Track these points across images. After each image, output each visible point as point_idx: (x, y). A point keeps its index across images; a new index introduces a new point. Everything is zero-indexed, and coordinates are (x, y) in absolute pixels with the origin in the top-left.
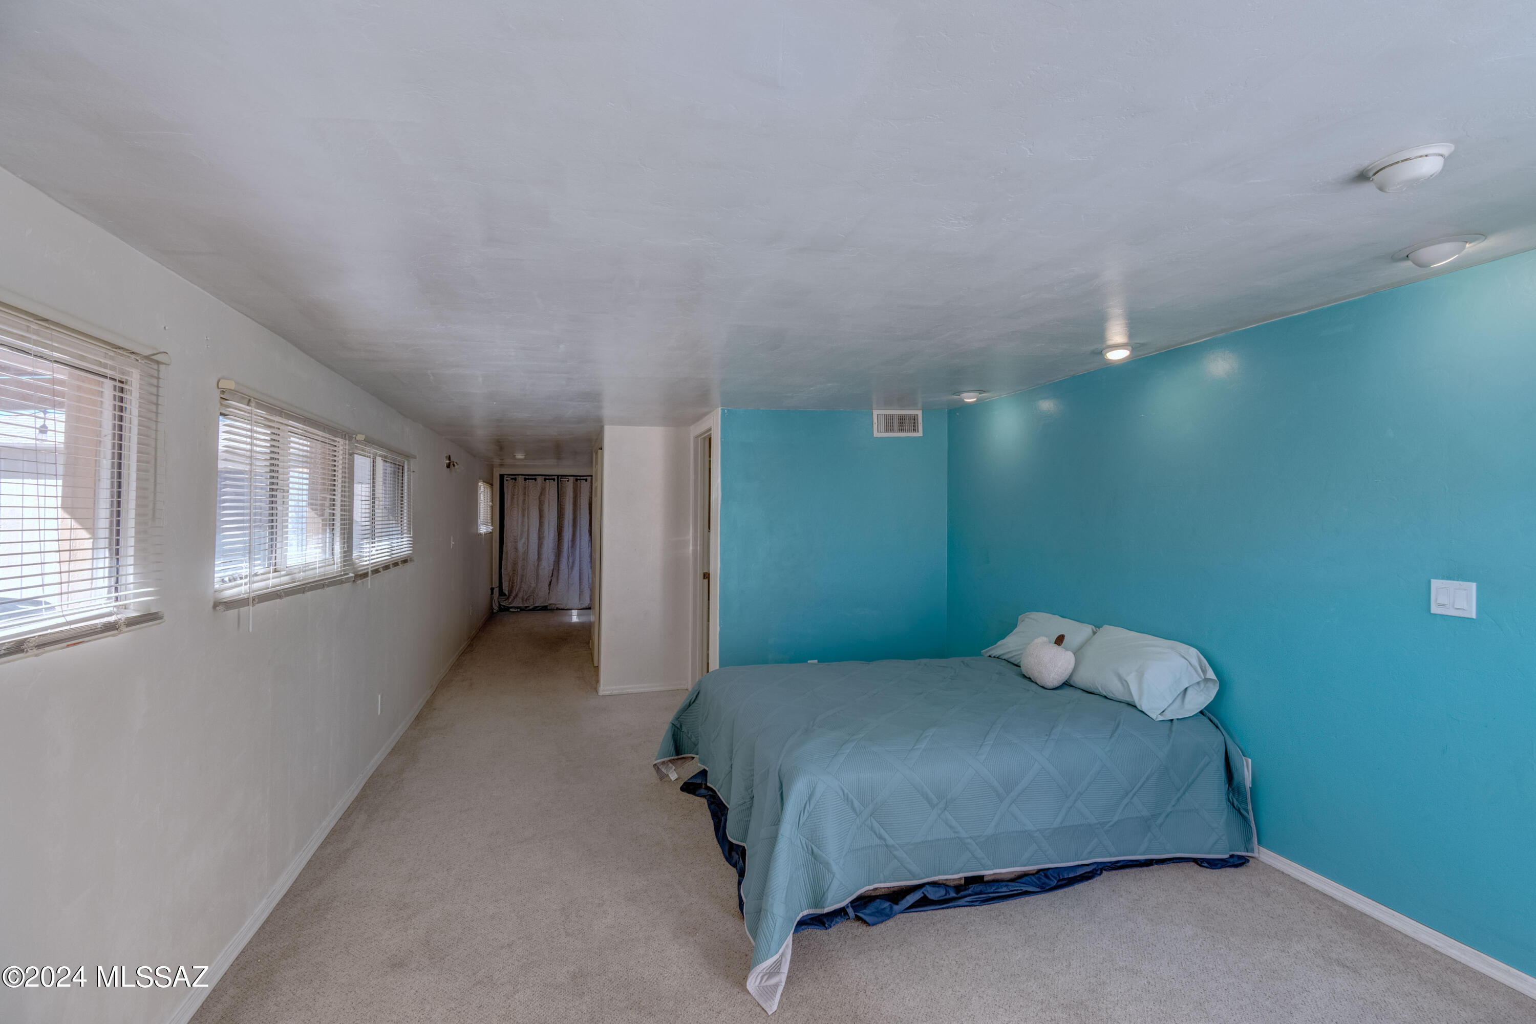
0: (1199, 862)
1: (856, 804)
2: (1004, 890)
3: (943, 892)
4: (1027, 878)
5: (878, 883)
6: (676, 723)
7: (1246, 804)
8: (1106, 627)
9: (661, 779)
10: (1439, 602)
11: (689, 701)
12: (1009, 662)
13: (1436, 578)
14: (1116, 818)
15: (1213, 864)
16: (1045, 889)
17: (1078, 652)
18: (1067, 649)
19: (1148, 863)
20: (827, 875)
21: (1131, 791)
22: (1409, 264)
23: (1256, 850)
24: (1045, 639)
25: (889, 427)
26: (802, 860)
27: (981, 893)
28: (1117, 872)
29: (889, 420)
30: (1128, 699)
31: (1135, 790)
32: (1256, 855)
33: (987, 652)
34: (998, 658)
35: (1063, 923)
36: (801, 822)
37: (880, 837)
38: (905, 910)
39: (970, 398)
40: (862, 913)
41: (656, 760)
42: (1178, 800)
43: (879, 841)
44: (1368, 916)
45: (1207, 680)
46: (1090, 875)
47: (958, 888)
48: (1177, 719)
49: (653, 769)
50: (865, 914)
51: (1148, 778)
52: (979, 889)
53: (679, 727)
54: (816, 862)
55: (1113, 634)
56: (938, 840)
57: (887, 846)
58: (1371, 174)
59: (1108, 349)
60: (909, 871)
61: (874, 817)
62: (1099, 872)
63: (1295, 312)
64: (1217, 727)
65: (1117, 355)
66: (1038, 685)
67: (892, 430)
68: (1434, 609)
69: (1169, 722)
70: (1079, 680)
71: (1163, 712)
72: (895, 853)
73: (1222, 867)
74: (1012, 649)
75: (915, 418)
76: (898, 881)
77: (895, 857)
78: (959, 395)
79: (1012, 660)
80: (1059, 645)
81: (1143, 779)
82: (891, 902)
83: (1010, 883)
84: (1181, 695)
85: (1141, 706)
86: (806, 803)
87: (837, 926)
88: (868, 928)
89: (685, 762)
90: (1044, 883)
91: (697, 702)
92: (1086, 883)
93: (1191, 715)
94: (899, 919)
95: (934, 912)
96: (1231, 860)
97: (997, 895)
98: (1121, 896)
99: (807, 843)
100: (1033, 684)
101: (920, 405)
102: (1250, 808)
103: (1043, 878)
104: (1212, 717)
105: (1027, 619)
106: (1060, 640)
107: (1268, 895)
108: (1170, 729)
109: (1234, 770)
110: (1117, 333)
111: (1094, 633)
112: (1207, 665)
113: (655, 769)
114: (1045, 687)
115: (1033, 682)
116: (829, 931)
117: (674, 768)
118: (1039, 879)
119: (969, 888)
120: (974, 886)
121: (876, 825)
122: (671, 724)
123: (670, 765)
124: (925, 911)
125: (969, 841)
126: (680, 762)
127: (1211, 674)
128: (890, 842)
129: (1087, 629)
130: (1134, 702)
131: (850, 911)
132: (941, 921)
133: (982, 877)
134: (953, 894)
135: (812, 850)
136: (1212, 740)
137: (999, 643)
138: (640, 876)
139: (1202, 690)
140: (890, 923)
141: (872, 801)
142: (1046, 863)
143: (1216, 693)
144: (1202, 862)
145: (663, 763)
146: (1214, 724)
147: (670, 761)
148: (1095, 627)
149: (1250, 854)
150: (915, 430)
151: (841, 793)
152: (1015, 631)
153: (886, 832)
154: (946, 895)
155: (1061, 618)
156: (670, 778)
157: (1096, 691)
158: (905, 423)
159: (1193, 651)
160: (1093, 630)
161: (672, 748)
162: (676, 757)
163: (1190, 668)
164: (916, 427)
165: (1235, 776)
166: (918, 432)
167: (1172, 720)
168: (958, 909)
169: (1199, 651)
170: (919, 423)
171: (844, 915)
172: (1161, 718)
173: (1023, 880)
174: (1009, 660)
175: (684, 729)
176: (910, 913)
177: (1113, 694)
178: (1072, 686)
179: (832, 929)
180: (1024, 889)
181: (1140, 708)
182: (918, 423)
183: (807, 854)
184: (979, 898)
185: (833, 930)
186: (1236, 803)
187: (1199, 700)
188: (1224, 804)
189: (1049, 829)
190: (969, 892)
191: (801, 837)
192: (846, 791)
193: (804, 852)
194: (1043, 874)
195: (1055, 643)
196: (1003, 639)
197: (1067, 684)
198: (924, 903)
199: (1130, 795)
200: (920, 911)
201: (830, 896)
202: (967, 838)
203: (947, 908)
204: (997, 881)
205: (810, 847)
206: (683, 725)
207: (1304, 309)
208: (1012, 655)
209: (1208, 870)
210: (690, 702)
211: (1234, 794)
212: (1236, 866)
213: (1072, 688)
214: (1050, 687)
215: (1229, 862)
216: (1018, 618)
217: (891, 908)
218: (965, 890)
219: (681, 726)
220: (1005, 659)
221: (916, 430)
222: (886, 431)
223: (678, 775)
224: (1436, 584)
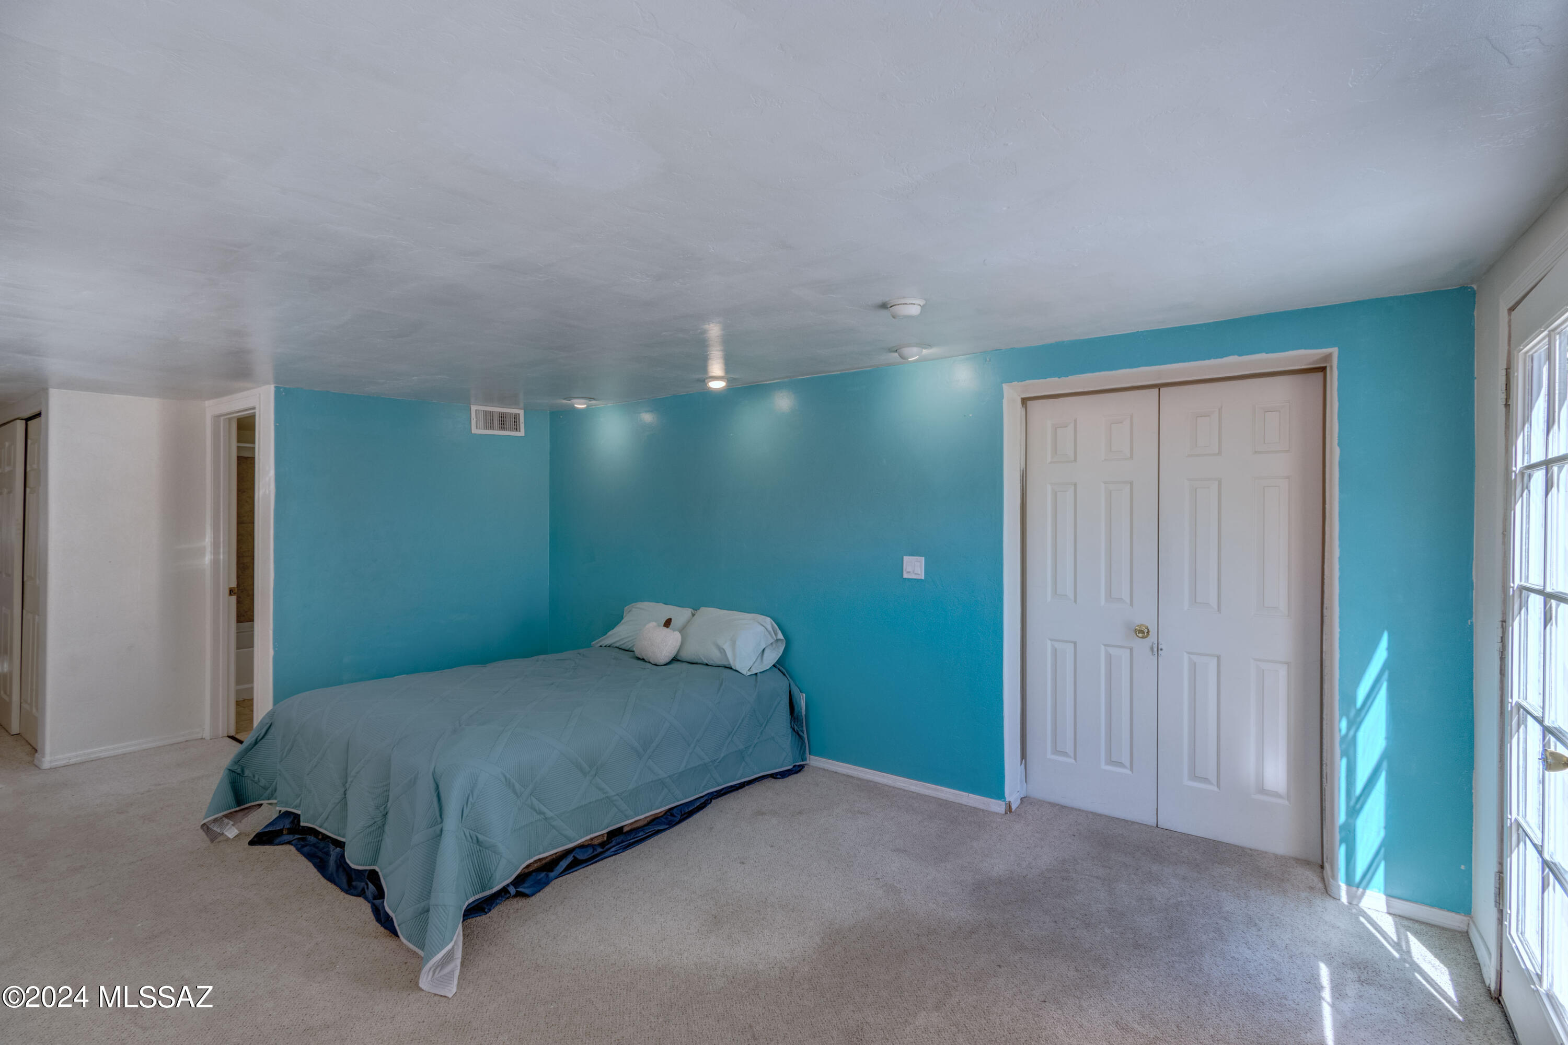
0: (773, 776)
1: (517, 786)
2: (641, 834)
3: (590, 850)
4: (657, 820)
5: (538, 855)
6: (235, 768)
7: (803, 727)
8: (703, 609)
9: (212, 841)
10: (907, 570)
11: (255, 738)
12: (620, 649)
13: (906, 555)
14: (722, 755)
15: (784, 775)
16: (672, 824)
17: (682, 630)
18: (674, 630)
19: (742, 786)
20: (494, 857)
21: (732, 732)
22: (896, 355)
23: (808, 759)
24: (655, 624)
25: (489, 424)
26: (466, 851)
27: (623, 842)
28: (721, 798)
29: (488, 417)
30: (726, 663)
31: (735, 730)
32: (808, 762)
33: (597, 643)
34: (609, 646)
35: (690, 844)
36: (465, 815)
37: (541, 813)
38: (559, 875)
39: (580, 405)
40: (521, 888)
41: (205, 818)
42: (761, 733)
43: (538, 816)
44: (871, 781)
45: (777, 640)
46: (703, 805)
47: (602, 845)
48: (760, 672)
49: (201, 831)
50: (524, 888)
51: (742, 721)
52: (621, 840)
53: (240, 772)
54: (481, 848)
55: (709, 613)
56: (590, 803)
57: (546, 819)
58: (889, 306)
59: (710, 379)
60: (566, 837)
61: (533, 795)
62: (709, 801)
63: (833, 372)
64: (784, 675)
65: (717, 385)
66: (651, 664)
67: (492, 428)
68: (905, 576)
69: (755, 676)
70: (686, 655)
71: (750, 668)
72: (554, 823)
73: (790, 775)
74: (623, 637)
75: (516, 417)
76: (556, 848)
77: (554, 827)
78: (570, 401)
79: (623, 647)
80: (668, 627)
81: (740, 721)
82: (546, 871)
83: (646, 828)
84: (760, 658)
85: (735, 666)
86: (469, 796)
87: (496, 908)
88: (528, 900)
89: (248, 812)
90: (671, 821)
91: (267, 737)
92: (701, 812)
93: (768, 668)
94: (554, 884)
95: (584, 869)
96: (794, 769)
97: (636, 839)
98: (728, 813)
99: (471, 834)
100: (647, 663)
101: (522, 405)
102: (805, 729)
103: (669, 817)
104: (781, 668)
105: (634, 609)
106: (668, 623)
107: (818, 785)
108: (756, 680)
109: (795, 704)
110: (716, 368)
111: (693, 615)
112: (778, 629)
113: (204, 830)
114: (658, 664)
115: (646, 662)
116: (490, 914)
117: (231, 823)
118: (666, 818)
119: (612, 841)
120: (615, 838)
121: (535, 802)
122: (228, 771)
123: (226, 820)
124: (576, 871)
125: (615, 798)
126: (240, 814)
127: (780, 636)
128: (549, 814)
129: (688, 612)
130: (730, 664)
131: (512, 890)
132: (592, 874)
133: (621, 828)
134: (599, 850)
135: (477, 839)
136: (780, 684)
137: (610, 633)
138: (230, 941)
139: (774, 649)
140: (548, 889)
141: (532, 781)
142: (674, 802)
143: (783, 650)
144: (776, 776)
145: (215, 821)
146: (782, 673)
147: (226, 816)
148: (694, 609)
149: (804, 763)
150: (516, 429)
151: (503, 780)
152: (623, 621)
153: (545, 806)
154: (593, 852)
155: (664, 605)
156: (226, 836)
157: (699, 661)
158: (503, 421)
159: (768, 620)
160: (692, 612)
161: (230, 798)
162: (238, 809)
163: (767, 633)
164: (518, 425)
165: (796, 708)
166: (520, 431)
167: (756, 674)
168: (605, 860)
169: (772, 619)
170: (521, 422)
171: (505, 894)
172: (749, 673)
173: (655, 822)
174: (620, 647)
175: (247, 773)
176: (564, 877)
177: (713, 661)
178: (679, 660)
179: (491, 912)
180: (656, 829)
181: (734, 669)
182: (519, 425)
183: (472, 844)
184: (622, 846)
185: (494, 913)
186: (796, 728)
187: (772, 657)
188: (790, 730)
189: (676, 774)
190: (613, 843)
191: (465, 830)
192: (508, 776)
193: (469, 843)
194: (669, 814)
195: (664, 626)
196: (613, 629)
197: (675, 660)
198: (576, 864)
199: (731, 735)
200: (572, 872)
201: (498, 875)
202: (615, 796)
203: (596, 862)
204: (635, 830)
205: (475, 838)
206: (245, 769)
207: (838, 371)
208: (623, 642)
209: (781, 780)
210: (257, 739)
211: (794, 722)
212: (797, 772)
213: (679, 662)
214: (662, 664)
215: (793, 771)
216: (624, 609)
217: (547, 876)
218: (609, 843)
219: (243, 771)
220: (616, 647)
221: (518, 429)
222: (486, 428)
223: (239, 831)
224: (906, 558)
